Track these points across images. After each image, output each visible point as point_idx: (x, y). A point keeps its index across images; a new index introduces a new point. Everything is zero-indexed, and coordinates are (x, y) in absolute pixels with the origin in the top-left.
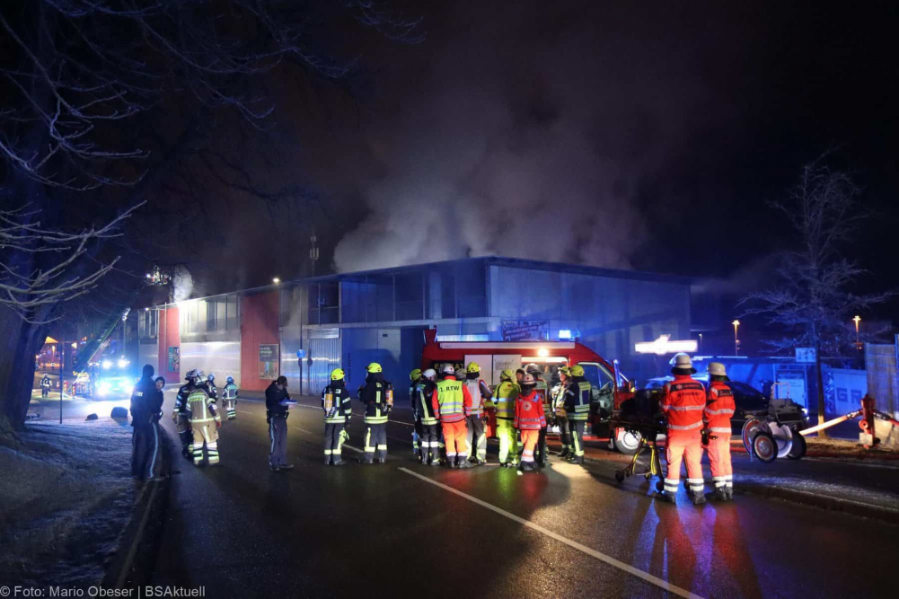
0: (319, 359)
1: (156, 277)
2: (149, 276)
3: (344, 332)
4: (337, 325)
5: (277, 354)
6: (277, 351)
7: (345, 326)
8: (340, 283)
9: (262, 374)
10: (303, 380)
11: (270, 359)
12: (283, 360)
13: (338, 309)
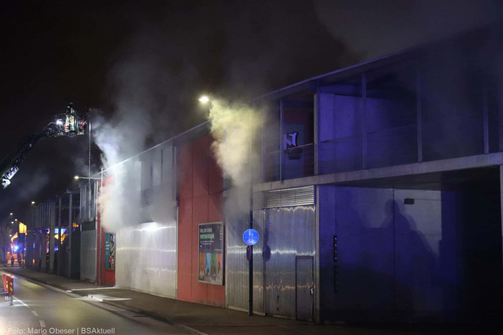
0: (281, 252)
1: (68, 123)
2: (59, 122)
3: (322, 192)
4: (309, 179)
5: (222, 239)
6: (222, 234)
7: (323, 180)
8: (315, 97)
9: (202, 274)
10: (255, 287)
11: (211, 248)
12: (228, 252)
13: (312, 147)
